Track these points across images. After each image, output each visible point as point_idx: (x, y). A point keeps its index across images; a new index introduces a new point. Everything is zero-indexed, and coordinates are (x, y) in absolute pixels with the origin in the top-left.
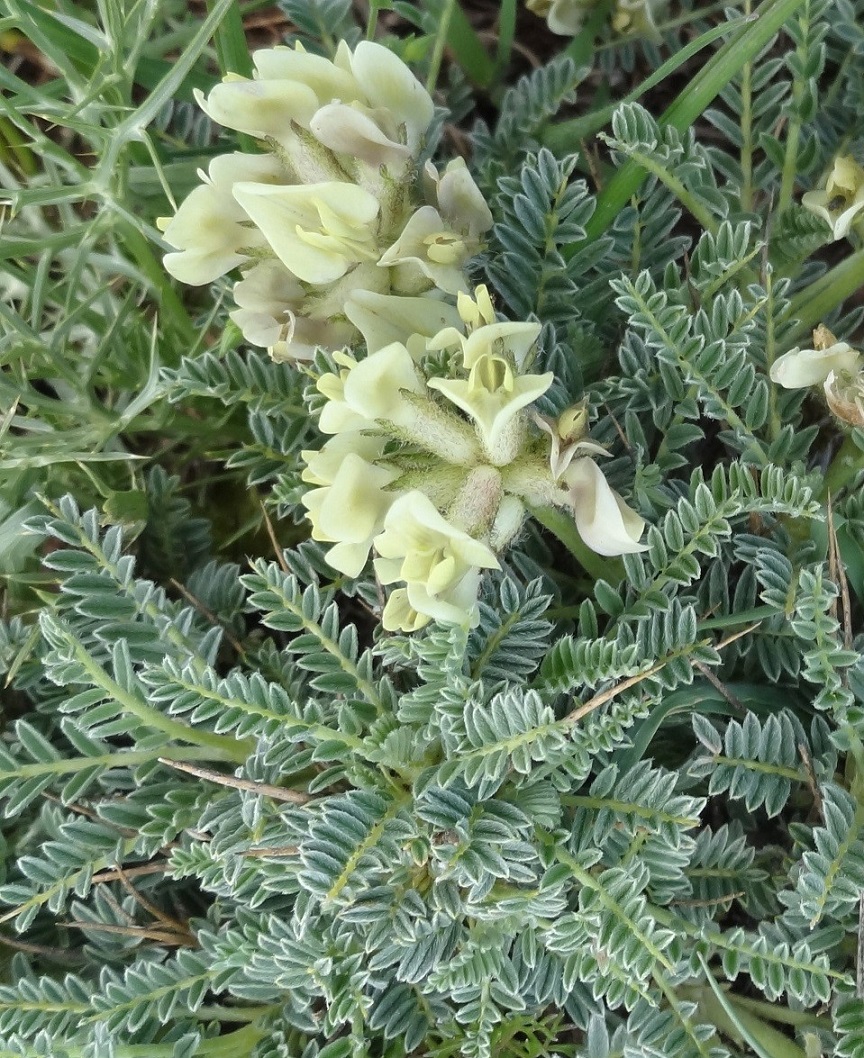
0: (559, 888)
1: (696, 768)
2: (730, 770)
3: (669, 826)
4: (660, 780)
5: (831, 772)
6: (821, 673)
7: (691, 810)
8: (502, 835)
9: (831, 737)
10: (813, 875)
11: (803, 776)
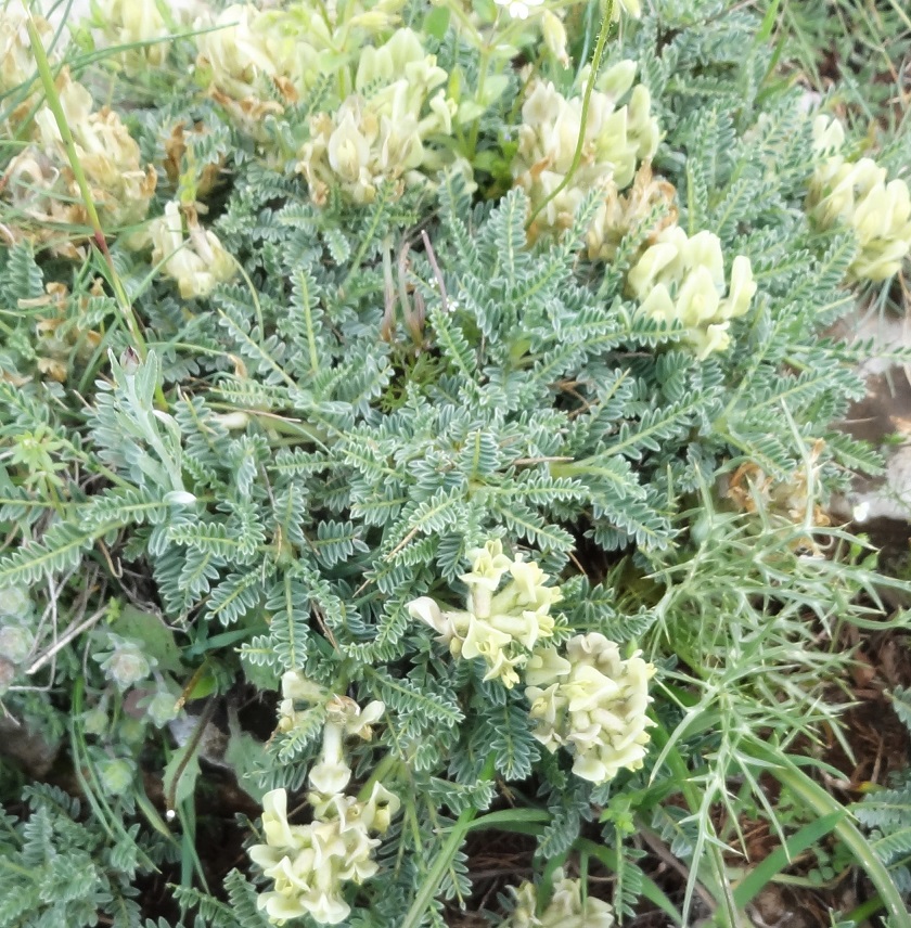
0: (398, 464)
1: (361, 530)
2: (346, 535)
3: (362, 503)
4: (373, 519)
5: (303, 548)
6: (321, 586)
7: (355, 513)
8: (427, 477)
9: (308, 562)
10: (297, 503)
11: (315, 544)
